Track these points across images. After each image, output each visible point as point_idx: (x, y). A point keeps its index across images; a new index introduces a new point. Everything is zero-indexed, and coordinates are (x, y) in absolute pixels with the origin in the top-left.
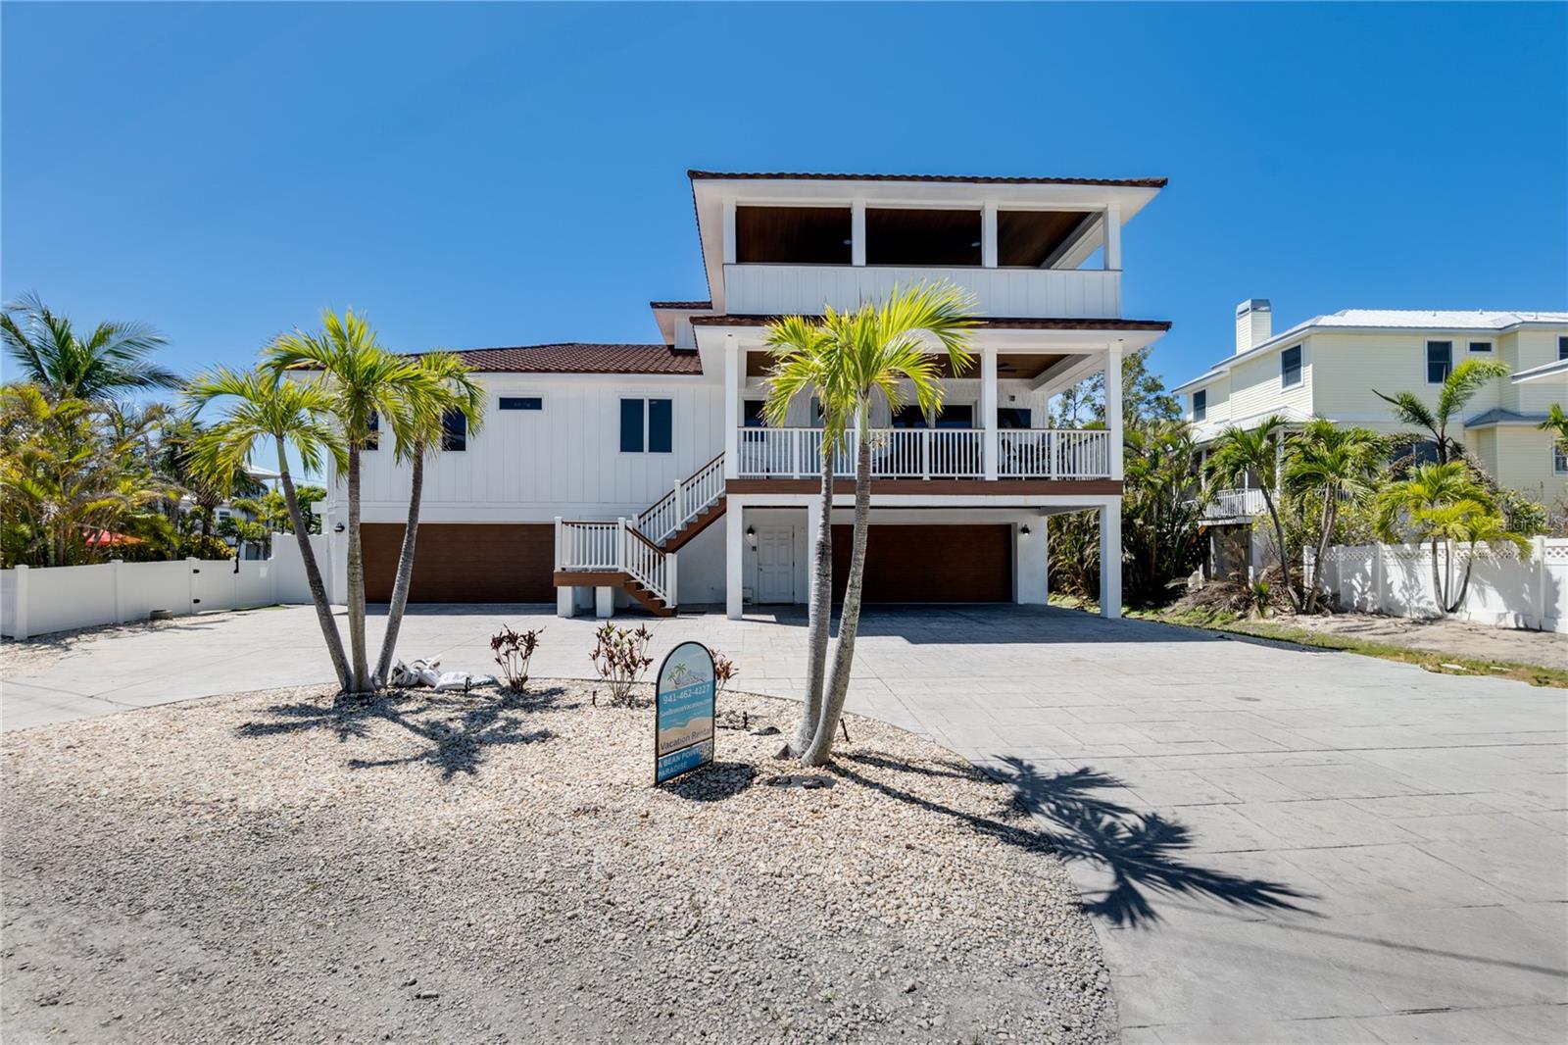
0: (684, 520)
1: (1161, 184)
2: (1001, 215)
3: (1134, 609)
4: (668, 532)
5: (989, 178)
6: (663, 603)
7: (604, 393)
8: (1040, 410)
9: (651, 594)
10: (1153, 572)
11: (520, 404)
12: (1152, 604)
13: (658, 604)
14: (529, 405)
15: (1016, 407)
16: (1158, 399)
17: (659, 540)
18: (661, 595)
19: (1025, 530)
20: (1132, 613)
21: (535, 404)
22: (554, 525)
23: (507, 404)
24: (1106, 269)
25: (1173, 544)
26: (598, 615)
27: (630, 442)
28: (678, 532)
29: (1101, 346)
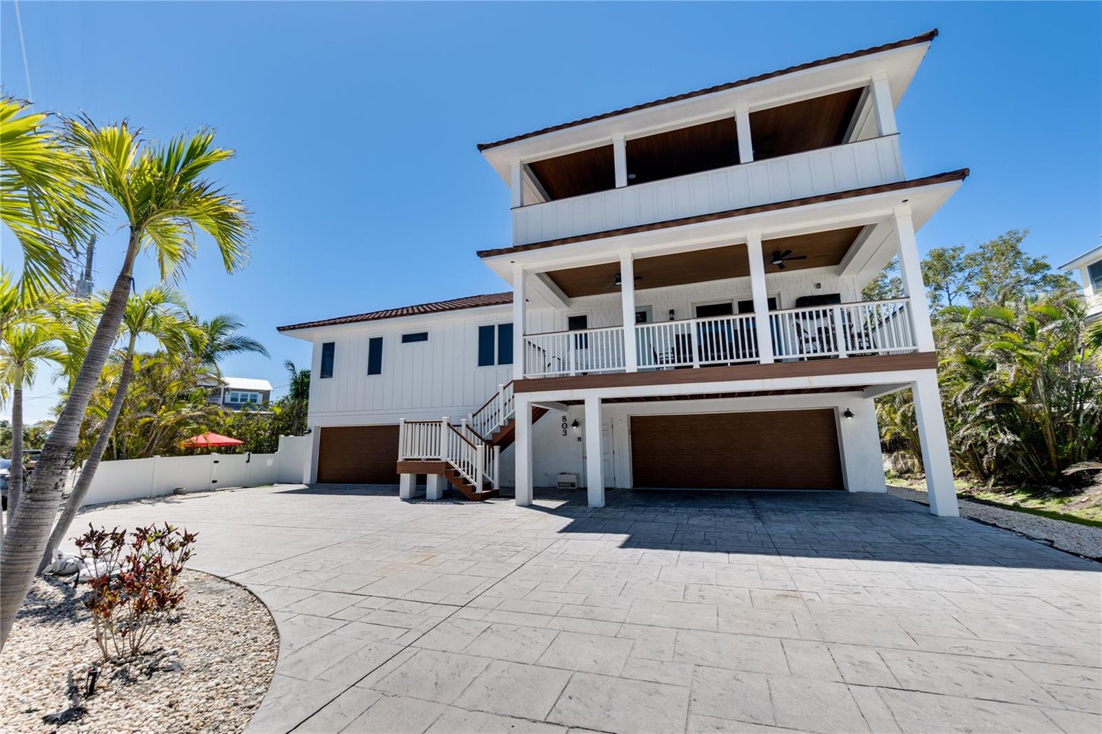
0: (506, 417)
1: (931, 36)
2: (753, 117)
3: (1033, 497)
4: (494, 428)
5: (730, 84)
6: (474, 488)
7: (469, 323)
8: (851, 292)
9: (466, 481)
10: (1053, 455)
11: (416, 338)
12: (1059, 491)
13: (471, 490)
14: (422, 338)
15: (822, 294)
16: (1044, 278)
17: (487, 434)
18: (472, 481)
19: (848, 414)
20: (1030, 501)
21: (423, 337)
22: (399, 426)
23: (407, 338)
24: (881, 136)
25: (1077, 422)
26: (427, 498)
27: (485, 358)
28: (501, 427)
29: (886, 212)
